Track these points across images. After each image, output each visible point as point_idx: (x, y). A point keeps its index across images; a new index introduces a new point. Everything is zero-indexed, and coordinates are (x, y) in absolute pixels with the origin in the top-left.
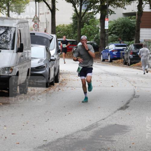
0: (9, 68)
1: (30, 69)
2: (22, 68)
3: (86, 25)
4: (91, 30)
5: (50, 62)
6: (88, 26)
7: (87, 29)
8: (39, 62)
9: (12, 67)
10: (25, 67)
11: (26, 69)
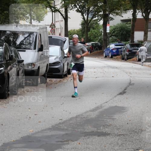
0: (32, 63)
1: (48, 64)
2: (42, 64)
3: (91, 29)
4: (96, 33)
5: (64, 58)
6: (93, 30)
7: (93, 32)
8: (55, 59)
9: (34, 63)
10: (44, 63)
11: (46, 65)
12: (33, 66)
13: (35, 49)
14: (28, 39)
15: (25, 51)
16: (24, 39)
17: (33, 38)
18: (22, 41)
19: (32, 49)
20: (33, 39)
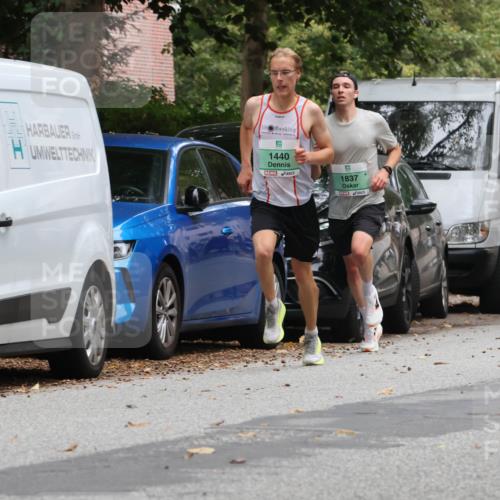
9: (486, 223)
12: (480, 235)
13: (487, 167)
14: (461, 136)
15: (447, 177)
16: (448, 138)
17: (480, 128)
18: (438, 145)
19: (474, 169)
20: (479, 133)
